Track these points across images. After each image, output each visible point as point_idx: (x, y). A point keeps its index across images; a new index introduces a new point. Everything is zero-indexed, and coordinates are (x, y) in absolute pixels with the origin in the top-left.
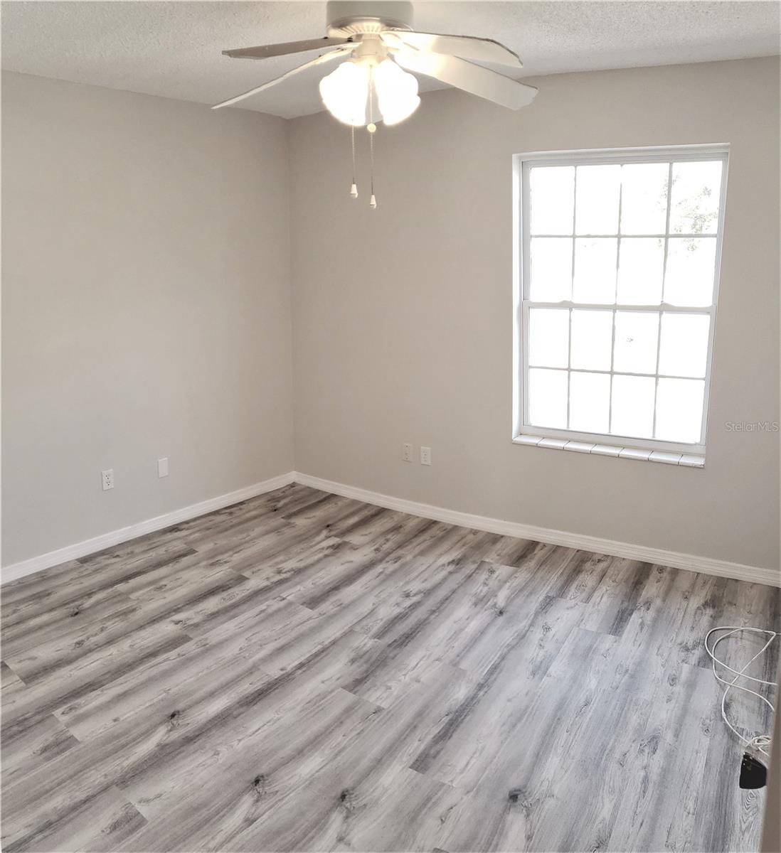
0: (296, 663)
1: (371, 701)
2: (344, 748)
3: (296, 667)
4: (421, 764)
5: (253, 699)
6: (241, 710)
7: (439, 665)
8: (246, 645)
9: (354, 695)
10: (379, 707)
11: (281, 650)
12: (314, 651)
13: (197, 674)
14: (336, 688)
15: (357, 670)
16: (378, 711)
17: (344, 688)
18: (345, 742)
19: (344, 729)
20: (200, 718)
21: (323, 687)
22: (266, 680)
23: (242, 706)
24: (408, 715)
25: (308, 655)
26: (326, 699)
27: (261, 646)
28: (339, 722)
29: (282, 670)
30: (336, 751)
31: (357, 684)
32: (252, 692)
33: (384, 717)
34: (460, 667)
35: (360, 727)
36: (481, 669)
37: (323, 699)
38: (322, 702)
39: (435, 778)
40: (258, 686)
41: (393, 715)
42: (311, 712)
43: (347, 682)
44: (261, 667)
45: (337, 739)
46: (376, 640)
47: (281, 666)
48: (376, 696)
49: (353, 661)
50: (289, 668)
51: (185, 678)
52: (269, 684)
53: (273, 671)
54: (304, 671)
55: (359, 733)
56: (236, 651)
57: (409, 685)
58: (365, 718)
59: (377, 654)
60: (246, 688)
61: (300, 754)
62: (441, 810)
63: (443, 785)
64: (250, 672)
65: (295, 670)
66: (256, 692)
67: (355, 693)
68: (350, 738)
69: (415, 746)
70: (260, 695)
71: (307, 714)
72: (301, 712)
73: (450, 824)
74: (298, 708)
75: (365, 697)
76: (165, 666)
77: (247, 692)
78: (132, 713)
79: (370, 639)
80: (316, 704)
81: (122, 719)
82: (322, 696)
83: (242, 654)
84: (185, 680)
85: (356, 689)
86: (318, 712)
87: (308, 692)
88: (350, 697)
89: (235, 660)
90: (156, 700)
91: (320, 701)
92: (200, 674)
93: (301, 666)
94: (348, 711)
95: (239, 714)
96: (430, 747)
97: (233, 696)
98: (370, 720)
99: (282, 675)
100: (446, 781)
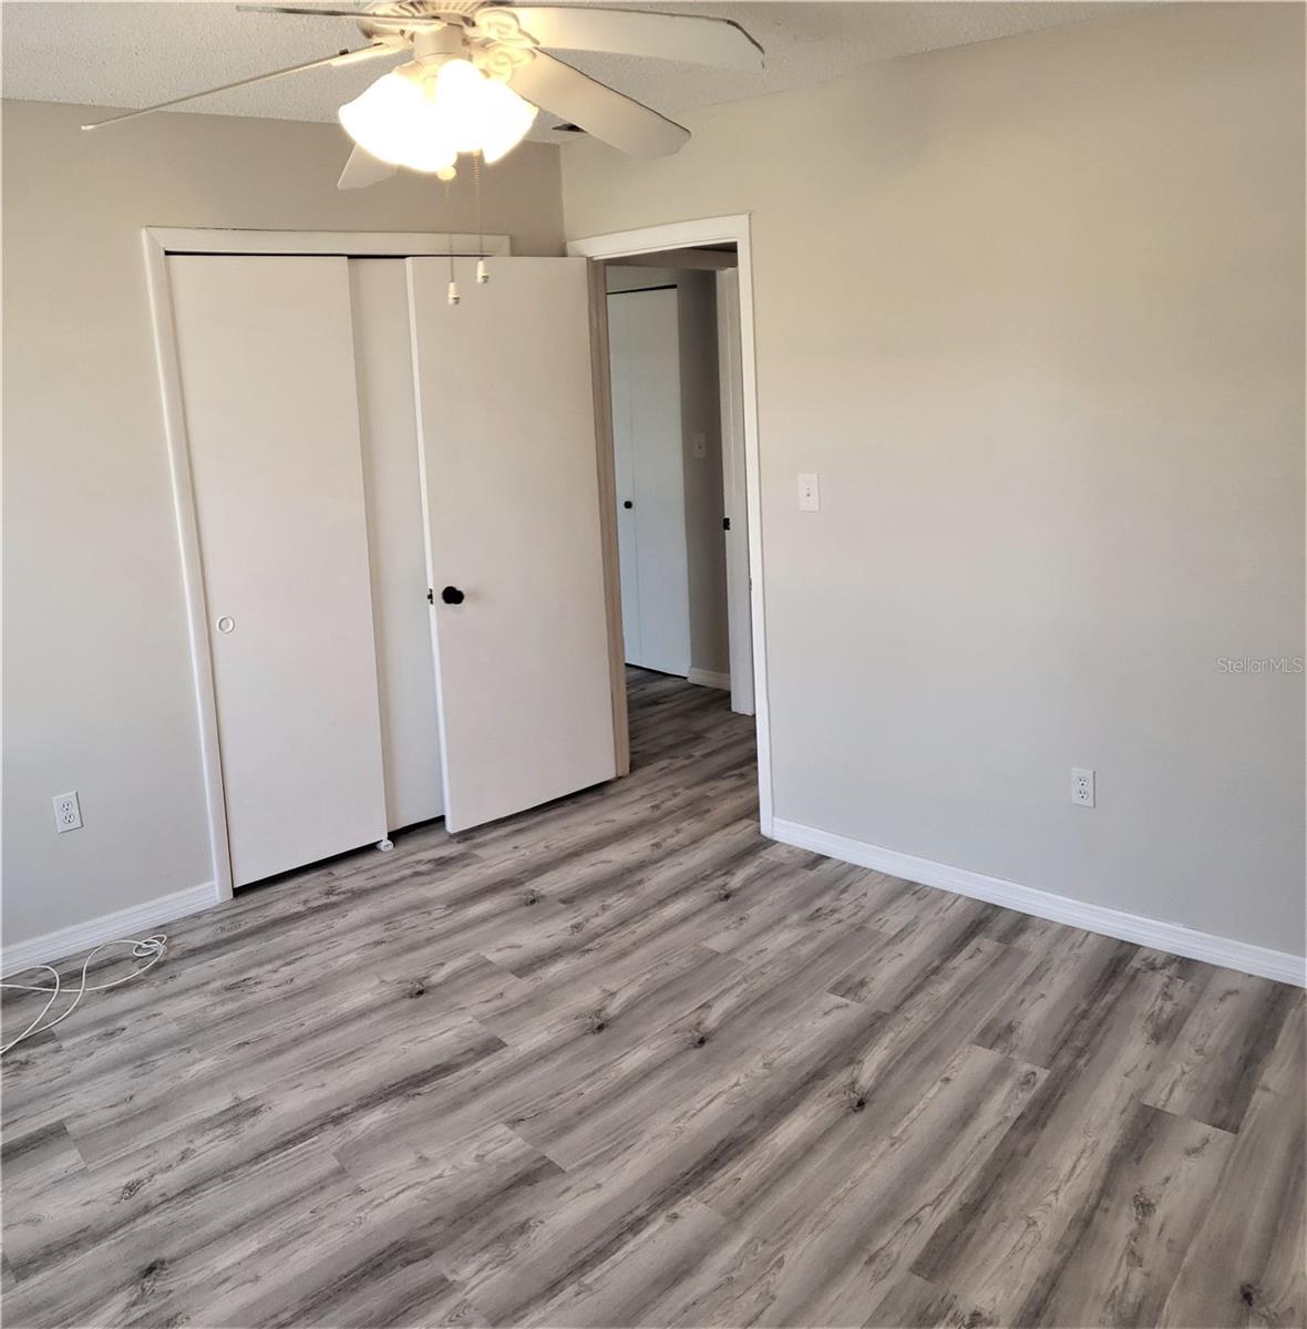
0: (645, 1234)
1: (520, 1139)
2: (585, 1078)
3: (648, 1224)
4: (492, 1046)
5: (724, 1151)
6: (745, 1129)
7: (363, 1182)
8: (770, 1278)
9: (546, 1154)
10: (512, 1128)
11: (679, 1271)
12: (606, 1265)
13: (856, 1184)
14: (574, 1171)
15: (522, 1207)
16: (515, 1122)
17: (561, 1171)
18: (583, 1085)
19: (580, 1102)
20: (815, 1109)
21: (601, 1176)
22: (708, 1191)
23: (745, 1136)
24: (475, 1108)
25: (619, 1255)
26: (600, 1151)
27: (730, 1280)
28: (583, 1114)
29: (675, 1217)
30: (598, 1074)
31: (532, 1175)
32: (730, 1164)
33: (510, 1111)
34: (338, 1164)
35: (553, 1103)
36: (310, 1148)
37: (606, 1151)
38: (606, 1148)
39: (484, 1029)
40: (721, 1178)
41: (496, 1112)
42: (626, 1132)
43: (552, 1181)
44: (723, 1220)
45: (591, 1090)
46: (451, 1278)
47: (678, 1224)
48: (508, 1146)
49: (523, 1228)
50: (661, 1220)
51: (876, 1171)
52: (701, 1183)
53: (694, 1212)
54: (631, 1212)
55: (558, 1094)
56: (791, 1255)
57: (445, 1156)
58: (539, 1114)
59: (467, 1236)
60: (744, 1171)
61: (646, 1074)
62: (498, 1003)
63: (481, 1022)
64: (745, 1205)
65: (648, 1216)
66: (724, 1165)
67: (545, 1157)
68: (573, 1091)
69: (487, 1067)
70: (715, 1160)
71: (632, 1128)
72: (643, 1131)
73: (498, 990)
74: (646, 1137)
75: (528, 1147)
76: (930, 1189)
77: (742, 1163)
78: (930, 1095)
79: (463, 1284)
80: (618, 1143)
81: (938, 1083)
82: (605, 1157)
83: (772, 1249)
84: (873, 1167)
85: (538, 1165)
86: (615, 1131)
87: (629, 1166)
88: (552, 1152)
89: (786, 1228)
90: (905, 1122)
91: (610, 1149)
92: (849, 1185)
93: (635, 1226)
94: (565, 1128)
95: (745, 1123)
96: (470, 1062)
97: (767, 1152)
98: (534, 1111)
99: (674, 1204)
100: (476, 1025)
